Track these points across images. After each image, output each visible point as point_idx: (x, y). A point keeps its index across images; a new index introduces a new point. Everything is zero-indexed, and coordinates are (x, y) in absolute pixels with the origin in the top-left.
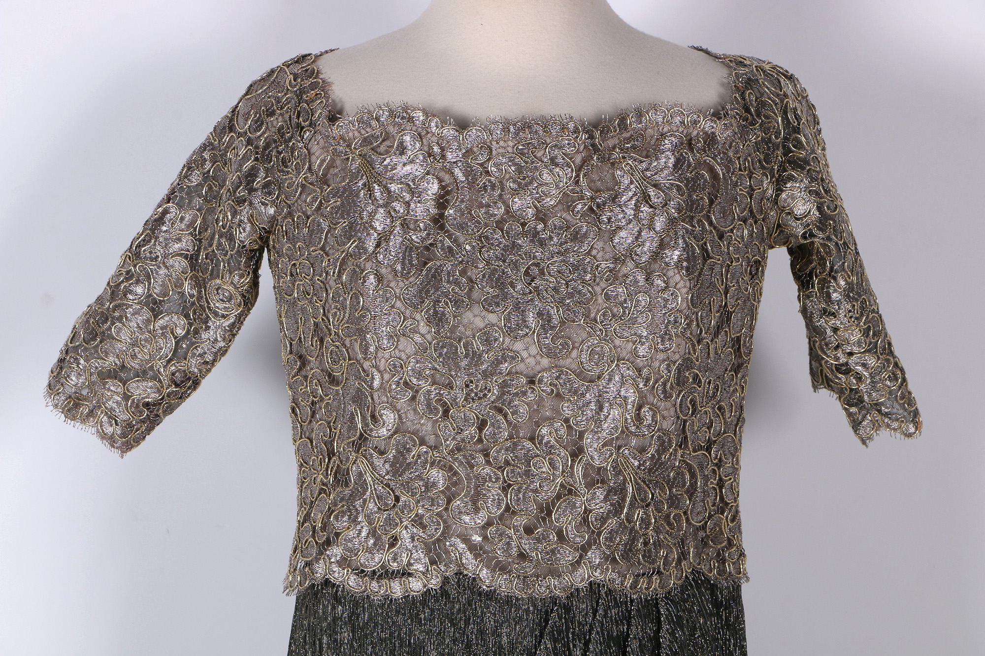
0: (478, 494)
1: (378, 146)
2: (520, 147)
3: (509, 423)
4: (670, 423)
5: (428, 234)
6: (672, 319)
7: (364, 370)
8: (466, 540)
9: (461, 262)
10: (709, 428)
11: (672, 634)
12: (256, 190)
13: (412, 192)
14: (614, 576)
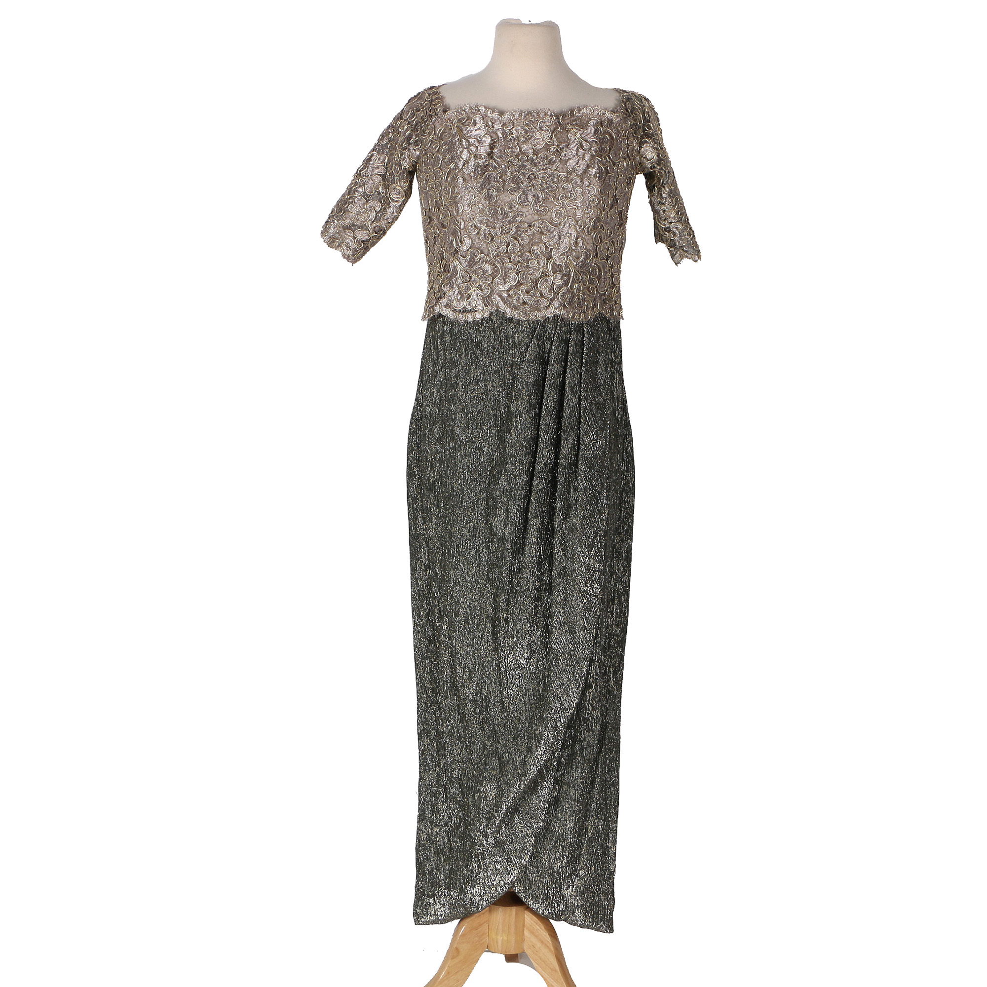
0: (506, 275)
1: (465, 122)
2: (527, 122)
3: (520, 244)
4: (590, 246)
5: (486, 160)
6: (592, 200)
7: (457, 221)
8: (500, 296)
9: (500, 173)
10: (608, 250)
11: (589, 339)
12: (411, 144)
13: (479, 142)
14: (565, 312)
